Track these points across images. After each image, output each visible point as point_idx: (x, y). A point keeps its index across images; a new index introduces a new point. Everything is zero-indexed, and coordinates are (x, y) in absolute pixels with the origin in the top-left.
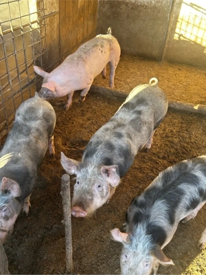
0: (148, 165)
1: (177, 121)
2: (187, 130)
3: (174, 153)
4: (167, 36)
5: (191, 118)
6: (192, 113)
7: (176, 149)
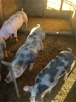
0: (43, 56)
1: (51, 39)
2: (55, 42)
3: (51, 50)
4: (44, 8)
5: (56, 37)
6: (56, 35)
7: (52, 49)
